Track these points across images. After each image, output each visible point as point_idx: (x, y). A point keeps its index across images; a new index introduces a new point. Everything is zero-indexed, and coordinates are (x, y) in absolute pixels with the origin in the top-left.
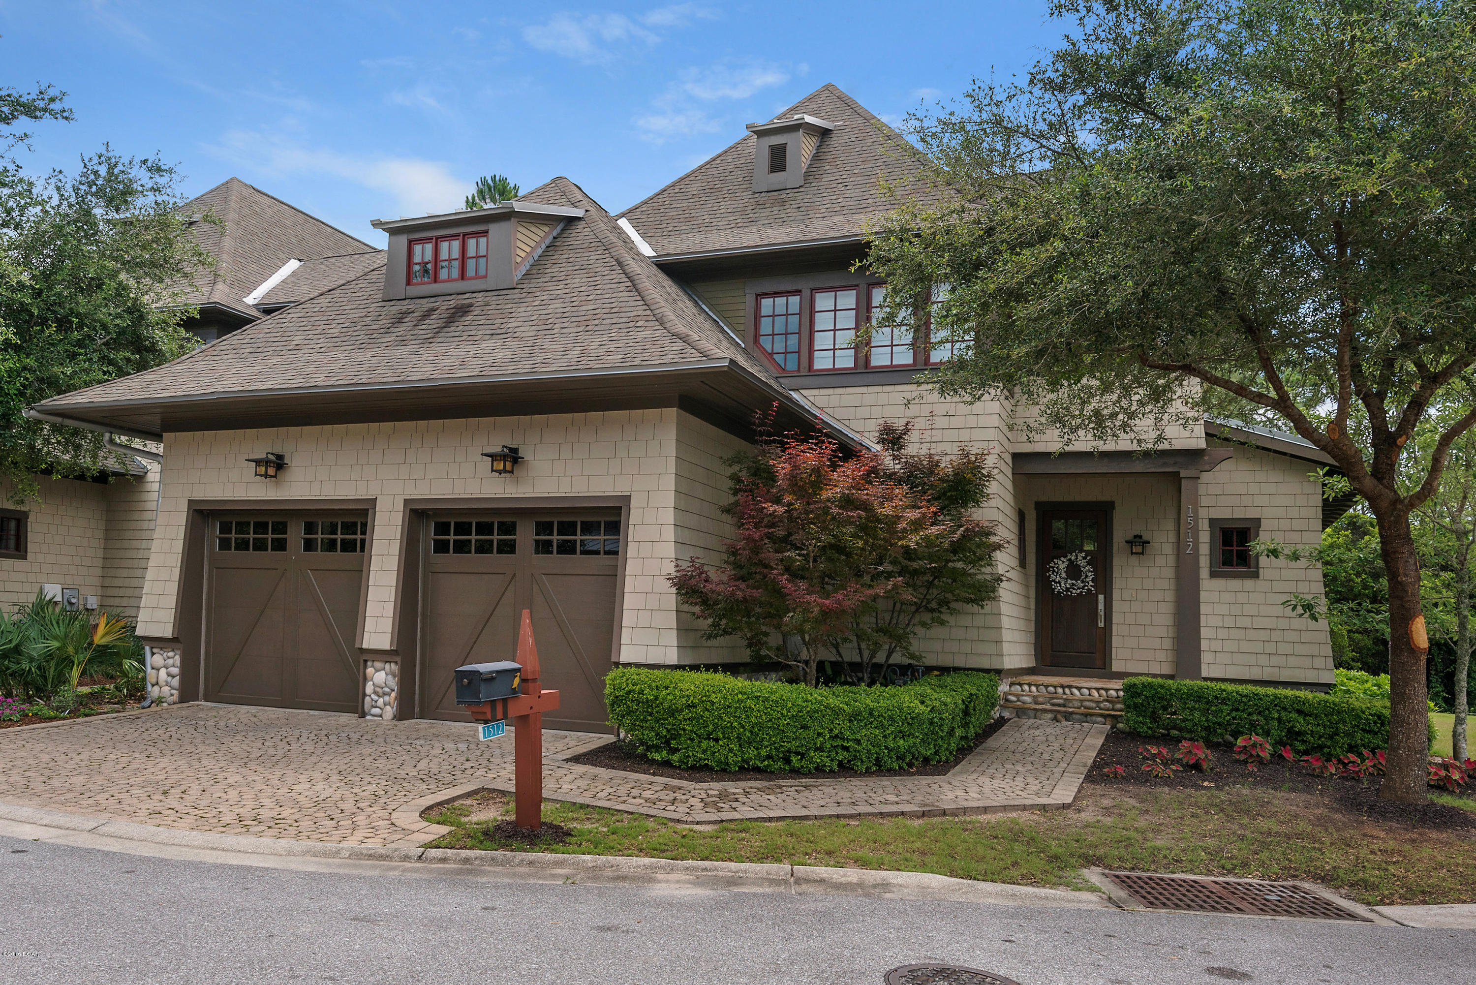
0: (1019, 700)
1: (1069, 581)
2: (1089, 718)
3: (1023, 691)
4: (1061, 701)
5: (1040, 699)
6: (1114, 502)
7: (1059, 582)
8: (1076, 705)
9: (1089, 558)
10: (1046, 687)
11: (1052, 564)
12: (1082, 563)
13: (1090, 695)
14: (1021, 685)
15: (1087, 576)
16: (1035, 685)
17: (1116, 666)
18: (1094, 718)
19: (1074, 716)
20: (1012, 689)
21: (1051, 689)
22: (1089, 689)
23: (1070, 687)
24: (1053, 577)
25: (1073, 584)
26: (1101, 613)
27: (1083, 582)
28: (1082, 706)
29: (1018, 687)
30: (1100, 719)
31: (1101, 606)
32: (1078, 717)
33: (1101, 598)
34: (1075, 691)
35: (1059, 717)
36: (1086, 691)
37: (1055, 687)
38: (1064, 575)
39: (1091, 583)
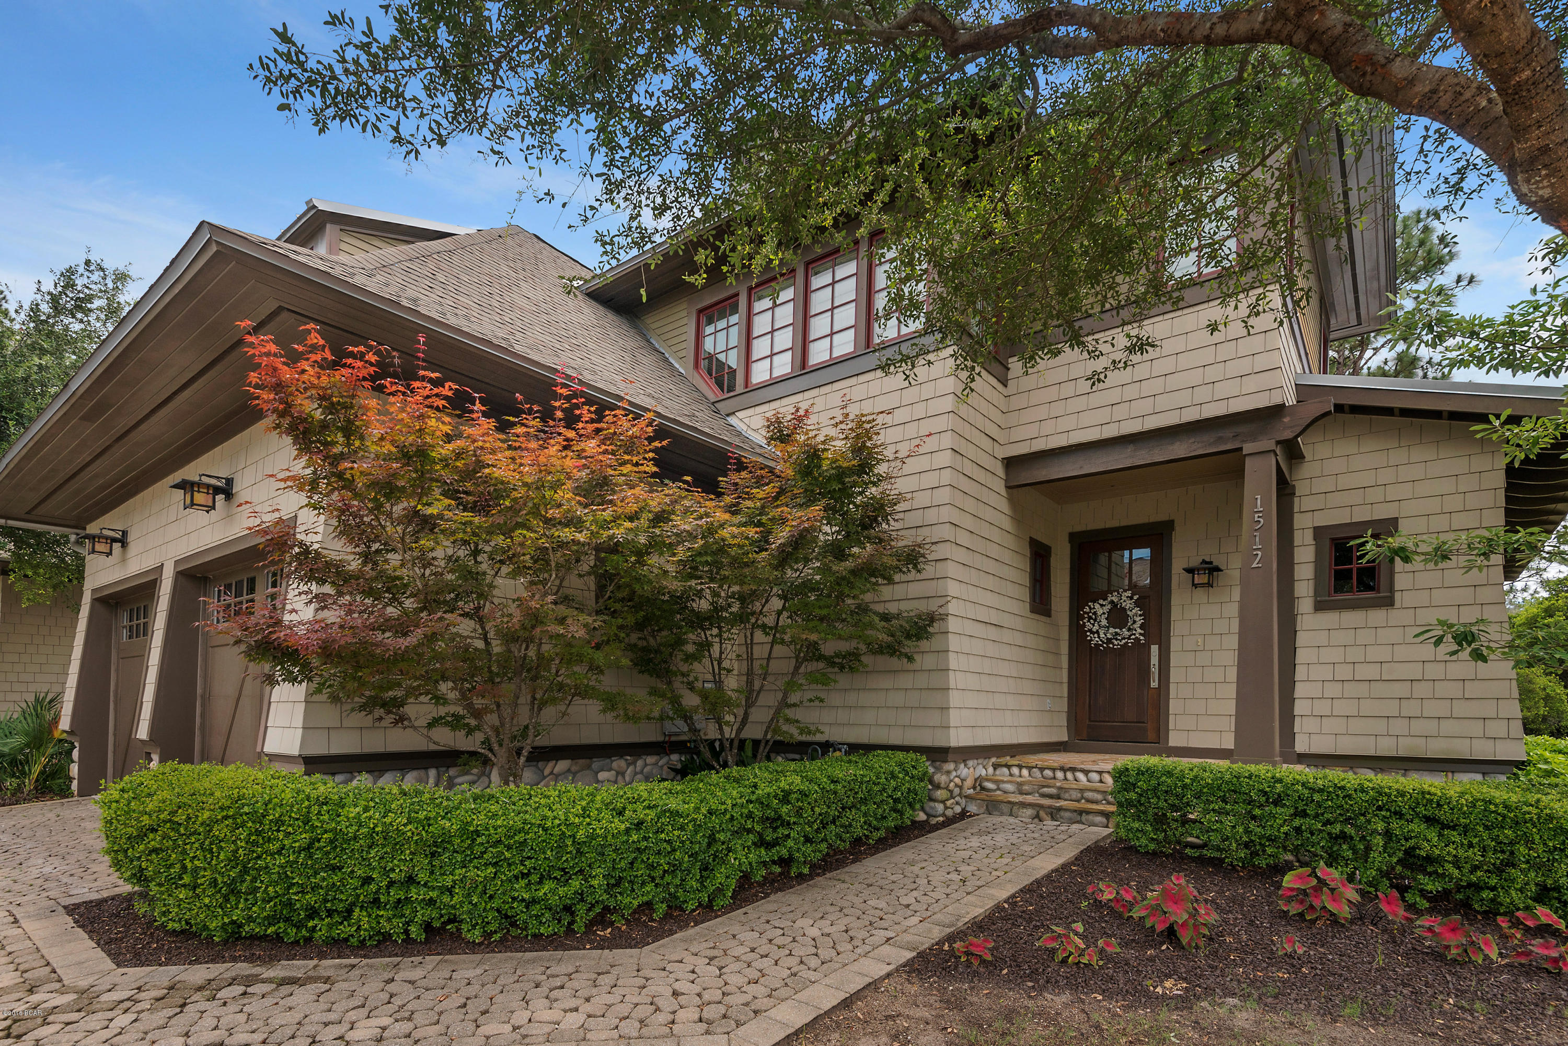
0: (998, 789)
1: (1112, 630)
2: (1084, 817)
3: (1011, 775)
4: (1053, 791)
5: (1026, 788)
6: (1173, 521)
7: (1097, 632)
8: (1074, 797)
9: (1136, 597)
10: (1042, 769)
11: (1087, 609)
12: (1128, 604)
13: (1101, 781)
14: (1008, 767)
15: (1135, 622)
16: (1026, 767)
17: (1174, 740)
18: (1091, 817)
19: (1062, 813)
20: (998, 772)
21: (1048, 773)
22: (1100, 773)
23: (1073, 770)
24: (1089, 625)
25: (1117, 634)
26: (1155, 670)
27: (1129, 630)
28: (1082, 798)
29: (1005, 770)
30: (1099, 819)
31: (1154, 660)
32: (1067, 814)
33: (1155, 649)
34: (1081, 776)
35: (1042, 814)
36: (1095, 776)
37: (1053, 770)
38: (1104, 622)
39: (1139, 631)
